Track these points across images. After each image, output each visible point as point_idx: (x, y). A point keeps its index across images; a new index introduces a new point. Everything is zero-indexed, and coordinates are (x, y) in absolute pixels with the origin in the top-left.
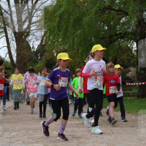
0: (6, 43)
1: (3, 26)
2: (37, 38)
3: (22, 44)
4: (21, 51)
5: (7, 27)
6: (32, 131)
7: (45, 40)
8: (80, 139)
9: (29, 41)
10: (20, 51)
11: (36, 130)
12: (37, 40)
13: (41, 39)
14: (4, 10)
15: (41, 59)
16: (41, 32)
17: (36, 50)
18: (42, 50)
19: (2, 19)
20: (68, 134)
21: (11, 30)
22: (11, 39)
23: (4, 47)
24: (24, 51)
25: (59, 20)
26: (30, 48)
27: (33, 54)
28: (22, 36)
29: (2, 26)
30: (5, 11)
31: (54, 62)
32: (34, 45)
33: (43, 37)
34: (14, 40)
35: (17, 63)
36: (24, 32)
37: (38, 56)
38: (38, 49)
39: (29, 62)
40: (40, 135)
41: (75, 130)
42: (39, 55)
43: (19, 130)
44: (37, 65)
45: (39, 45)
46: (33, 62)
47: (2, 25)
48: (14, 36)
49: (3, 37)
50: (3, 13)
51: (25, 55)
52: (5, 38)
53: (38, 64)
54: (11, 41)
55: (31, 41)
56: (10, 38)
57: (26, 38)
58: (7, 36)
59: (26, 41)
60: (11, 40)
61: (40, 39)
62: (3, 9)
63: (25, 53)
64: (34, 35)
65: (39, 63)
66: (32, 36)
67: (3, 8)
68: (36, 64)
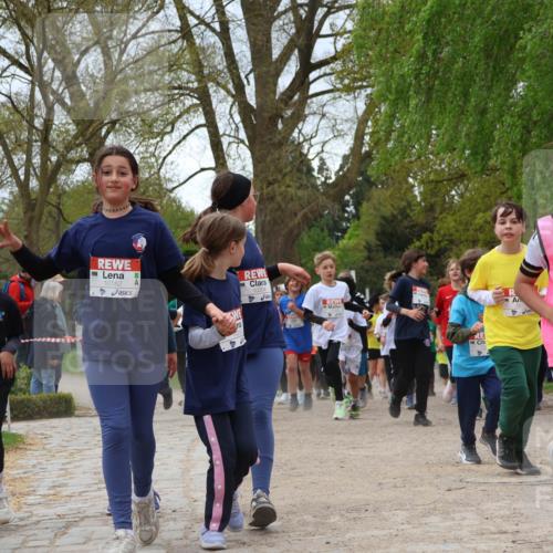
0: (209, 154)
1: (196, 85)
2: (340, 127)
3: (277, 156)
4: (276, 185)
5: (212, 87)
6: (342, 515)
7: (372, 134)
8: (545, 549)
9: (305, 140)
10: (270, 184)
11: (357, 510)
12: (338, 135)
13: (354, 132)
14: (197, 17)
15: (357, 216)
16: (355, 98)
17: (334, 178)
18: (361, 178)
19: (191, 53)
20: (493, 529)
21: (230, 100)
22: (229, 136)
23: (203, 170)
24: (289, 186)
25: (424, 48)
26: (310, 170)
27: (323, 194)
28: (273, 120)
29: (190, 85)
30: (202, 21)
31: (413, 226)
32: (324, 155)
33: (362, 122)
34: (242, 142)
35: (260, 235)
36: (282, 106)
37: (347, 204)
38: (344, 175)
39: (306, 229)
40: (376, 532)
41: (522, 511)
42: (347, 197)
43: (287, 513)
44: (343, 243)
45: (345, 158)
46: (322, 230)
47: (193, 77)
48: (241, 125)
49: (197, 131)
50: (194, 30)
51: (292, 199)
52: (204, 131)
53: (347, 236)
54: (230, 143)
55: (313, 141)
56: (224, 134)
57: (293, 131)
58: (211, 124)
59: (293, 142)
60: (231, 139)
61: (350, 130)
62: (192, 14)
63: (292, 191)
64: (323, 115)
65: (349, 231)
66: (318, 117)
67: (191, 8)
68: (338, 238)
